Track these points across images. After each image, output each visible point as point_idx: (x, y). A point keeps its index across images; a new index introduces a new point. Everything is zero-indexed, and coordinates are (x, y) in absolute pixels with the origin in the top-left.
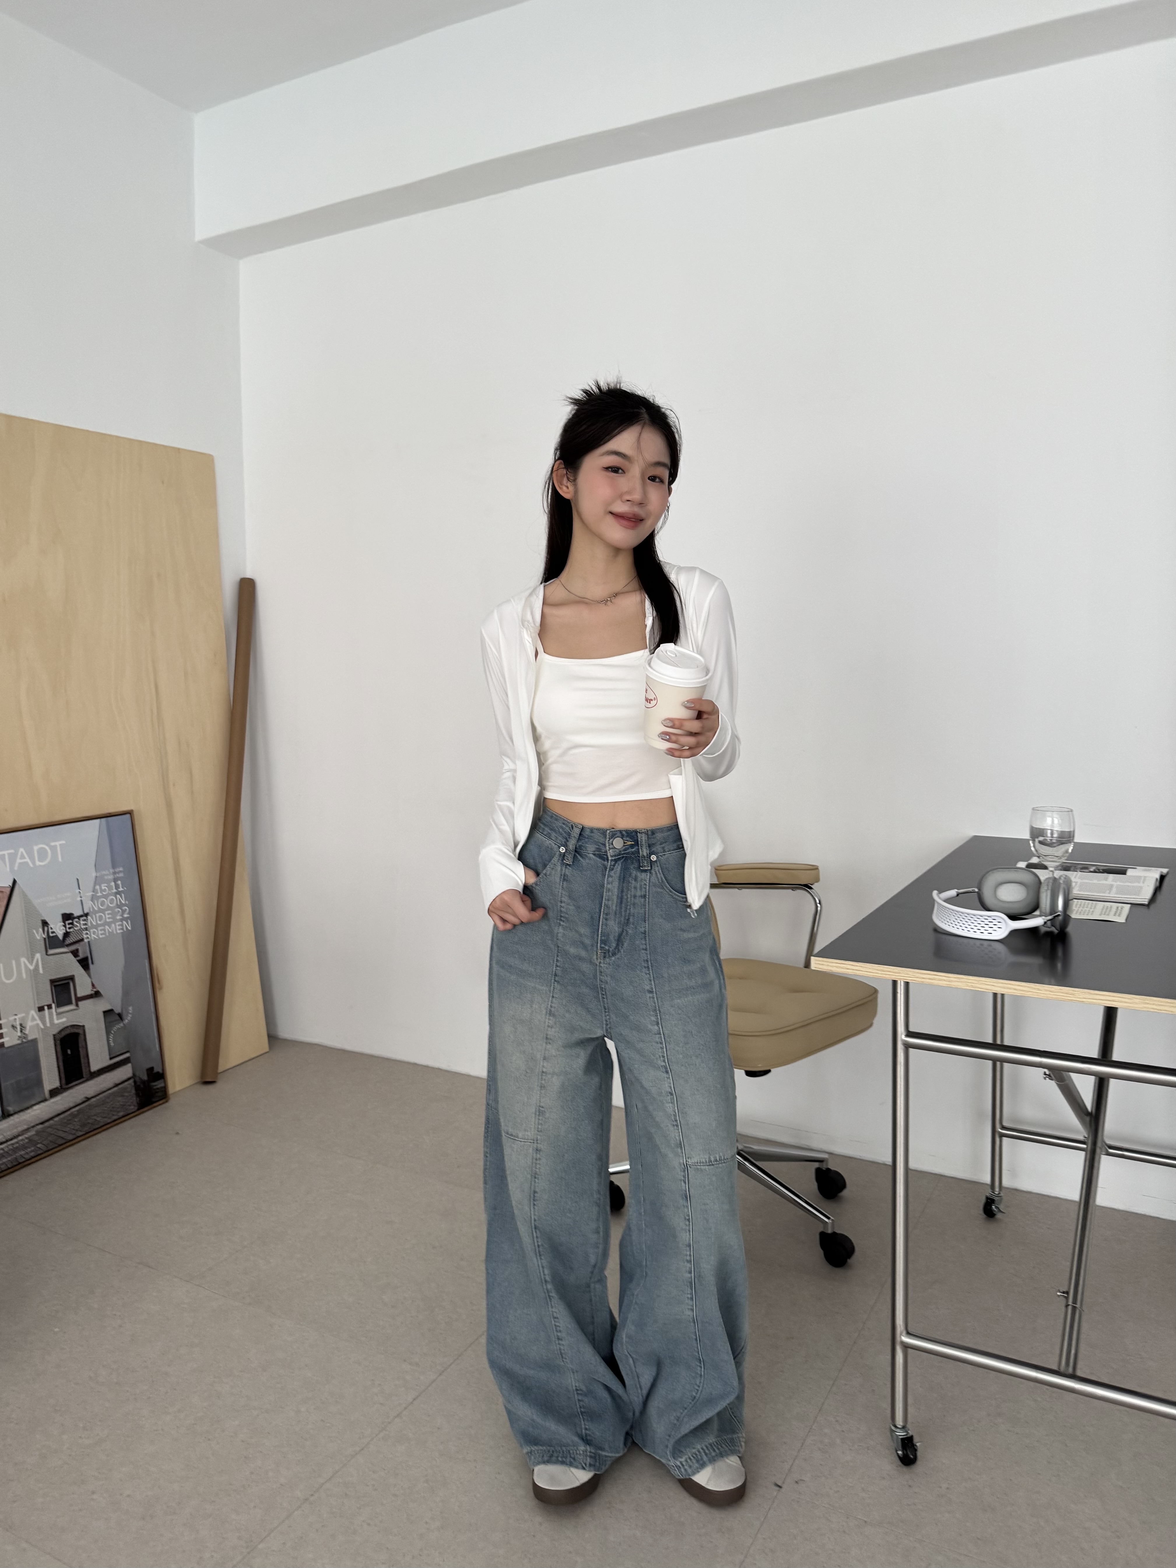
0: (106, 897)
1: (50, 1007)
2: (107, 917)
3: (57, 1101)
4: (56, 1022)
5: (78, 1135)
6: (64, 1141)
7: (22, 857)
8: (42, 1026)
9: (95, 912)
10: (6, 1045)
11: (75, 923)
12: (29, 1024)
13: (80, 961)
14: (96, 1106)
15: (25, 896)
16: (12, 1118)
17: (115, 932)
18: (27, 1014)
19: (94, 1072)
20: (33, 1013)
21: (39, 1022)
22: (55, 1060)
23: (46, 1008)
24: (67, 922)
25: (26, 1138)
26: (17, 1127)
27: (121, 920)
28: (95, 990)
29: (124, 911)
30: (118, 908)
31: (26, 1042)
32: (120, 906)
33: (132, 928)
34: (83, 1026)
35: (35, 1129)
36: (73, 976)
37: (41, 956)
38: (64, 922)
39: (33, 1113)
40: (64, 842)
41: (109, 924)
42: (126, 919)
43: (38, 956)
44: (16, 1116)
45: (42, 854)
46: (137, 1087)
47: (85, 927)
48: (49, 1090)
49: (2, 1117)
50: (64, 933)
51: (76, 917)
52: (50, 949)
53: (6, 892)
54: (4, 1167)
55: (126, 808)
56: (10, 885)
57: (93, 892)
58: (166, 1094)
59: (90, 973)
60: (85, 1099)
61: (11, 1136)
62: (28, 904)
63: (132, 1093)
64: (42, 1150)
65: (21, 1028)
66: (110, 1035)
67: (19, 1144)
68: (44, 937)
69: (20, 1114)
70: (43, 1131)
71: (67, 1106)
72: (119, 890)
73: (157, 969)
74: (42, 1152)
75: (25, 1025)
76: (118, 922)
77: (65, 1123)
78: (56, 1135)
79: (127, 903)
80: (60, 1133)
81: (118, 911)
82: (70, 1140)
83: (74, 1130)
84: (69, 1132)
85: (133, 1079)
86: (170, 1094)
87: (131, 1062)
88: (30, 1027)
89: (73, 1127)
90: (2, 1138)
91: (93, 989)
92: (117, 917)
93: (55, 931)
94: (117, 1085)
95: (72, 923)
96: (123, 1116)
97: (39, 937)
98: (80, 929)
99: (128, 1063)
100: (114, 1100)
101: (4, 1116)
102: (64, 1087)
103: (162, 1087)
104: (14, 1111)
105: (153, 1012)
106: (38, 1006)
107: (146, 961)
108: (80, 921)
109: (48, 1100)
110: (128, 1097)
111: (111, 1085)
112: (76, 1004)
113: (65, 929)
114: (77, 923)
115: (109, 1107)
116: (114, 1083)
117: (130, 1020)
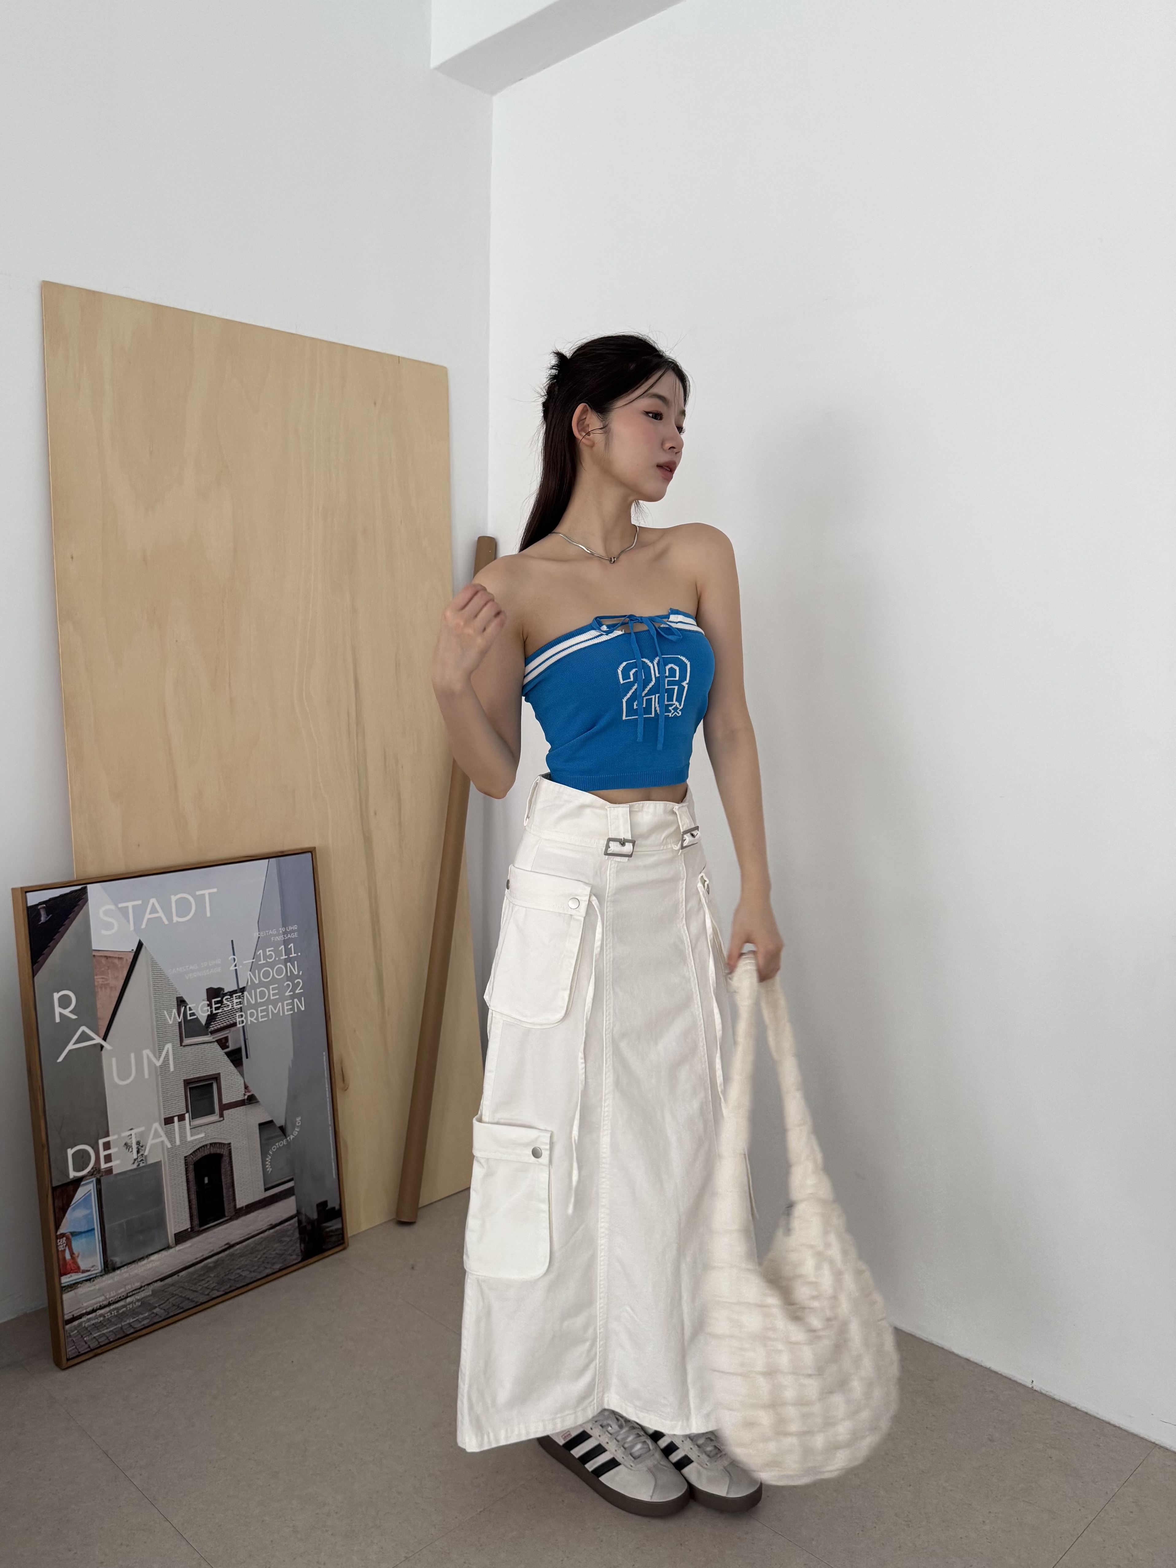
0: (272, 965)
1: (181, 1118)
2: (272, 993)
3: (185, 1248)
4: (189, 1138)
5: (214, 1296)
6: (193, 1305)
7: (154, 911)
8: (169, 1146)
9: (255, 986)
10: (115, 1172)
11: (225, 1002)
12: (150, 1142)
13: (228, 1054)
14: (241, 1256)
15: (154, 964)
16: (118, 1272)
17: (281, 1014)
18: (149, 1129)
19: (241, 1208)
20: (157, 1126)
21: (164, 1138)
22: (185, 1192)
23: (176, 1119)
24: (213, 1000)
25: (138, 1300)
26: (125, 1285)
27: (292, 997)
28: (248, 1094)
29: (295, 986)
30: (287, 981)
31: (143, 1167)
32: (291, 978)
33: (305, 1009)
34: (230, 1144)
35: (151, 1287)
36: (219, 1074)
37: (173, 1046)
38: (209, 999)
39: (150, 1266)
40: (215, 890)
41: (274, 1003)
42: (298, 996)
43: (169, 1046)
44: (124, 1270)
45: (183, 907)
46: (302, 1229)
47: (239, 1006)
48: (175, 1234)
49: (103, 1271)
50: (209, 1016)
51: (227, 993)
52: (186, 1038)
53: (127, 960)
54: (103, 1341)
55: (306, 845)
56: (133, 950)
57: (253, 959)
58: (343, 1238)
59: (243, 1070)
60: (227, 1246)
61: (116, 1297)
62: (158, 975)
63: (293, 1238)
64: (161, 1317)
65: (137, 1148)
66: (268, 1157)
67: (127, 1308)
68: (180, 1021)
69: (131, 1267)
70: (163, 1291)
71: (199, 1255)
72: (291, 956)
73: (341, 1063)
74: (160, 1319)
75: (144, 1144)
76: (287, 1000)
77: (195, 1279)
78: (181, 1296)
79: (301, 974)
80: (188, 1294)
81: (288, 985)
82: (202, 1304)
83: (208, 1289)
84: (201, 1292)
85: (297, 1218)
86: (350, 1237)
87: (293, 1194)
88: (152, 1146)
89: (206, 1285)
90: (103, 1301)
91: (245, 1092)
92: (286, 992)
93: (196, 1013)
94: (273, 1227)
95: (221, 1002)
96: (280, 1270)
97: (172, 1021)
98: (231, 1009)
99: (290, 1196)
100: (268, 1247)
101: (106, 1269)
102: (197, 1229)
103: (337, 1230)
104: (121, 1263)
105: (330, 1123)
106: (165, 1117)
107: (324, 1053)
108: (232, 999)
109: (172, 1248)
110: (288, 1243)
111: (265, 1227)
112: (220, 1113)
113: (209, 1010)
114: (228, 1001)
115: (261, 1258)
116: (269, 1223)
117: (295, 1136)
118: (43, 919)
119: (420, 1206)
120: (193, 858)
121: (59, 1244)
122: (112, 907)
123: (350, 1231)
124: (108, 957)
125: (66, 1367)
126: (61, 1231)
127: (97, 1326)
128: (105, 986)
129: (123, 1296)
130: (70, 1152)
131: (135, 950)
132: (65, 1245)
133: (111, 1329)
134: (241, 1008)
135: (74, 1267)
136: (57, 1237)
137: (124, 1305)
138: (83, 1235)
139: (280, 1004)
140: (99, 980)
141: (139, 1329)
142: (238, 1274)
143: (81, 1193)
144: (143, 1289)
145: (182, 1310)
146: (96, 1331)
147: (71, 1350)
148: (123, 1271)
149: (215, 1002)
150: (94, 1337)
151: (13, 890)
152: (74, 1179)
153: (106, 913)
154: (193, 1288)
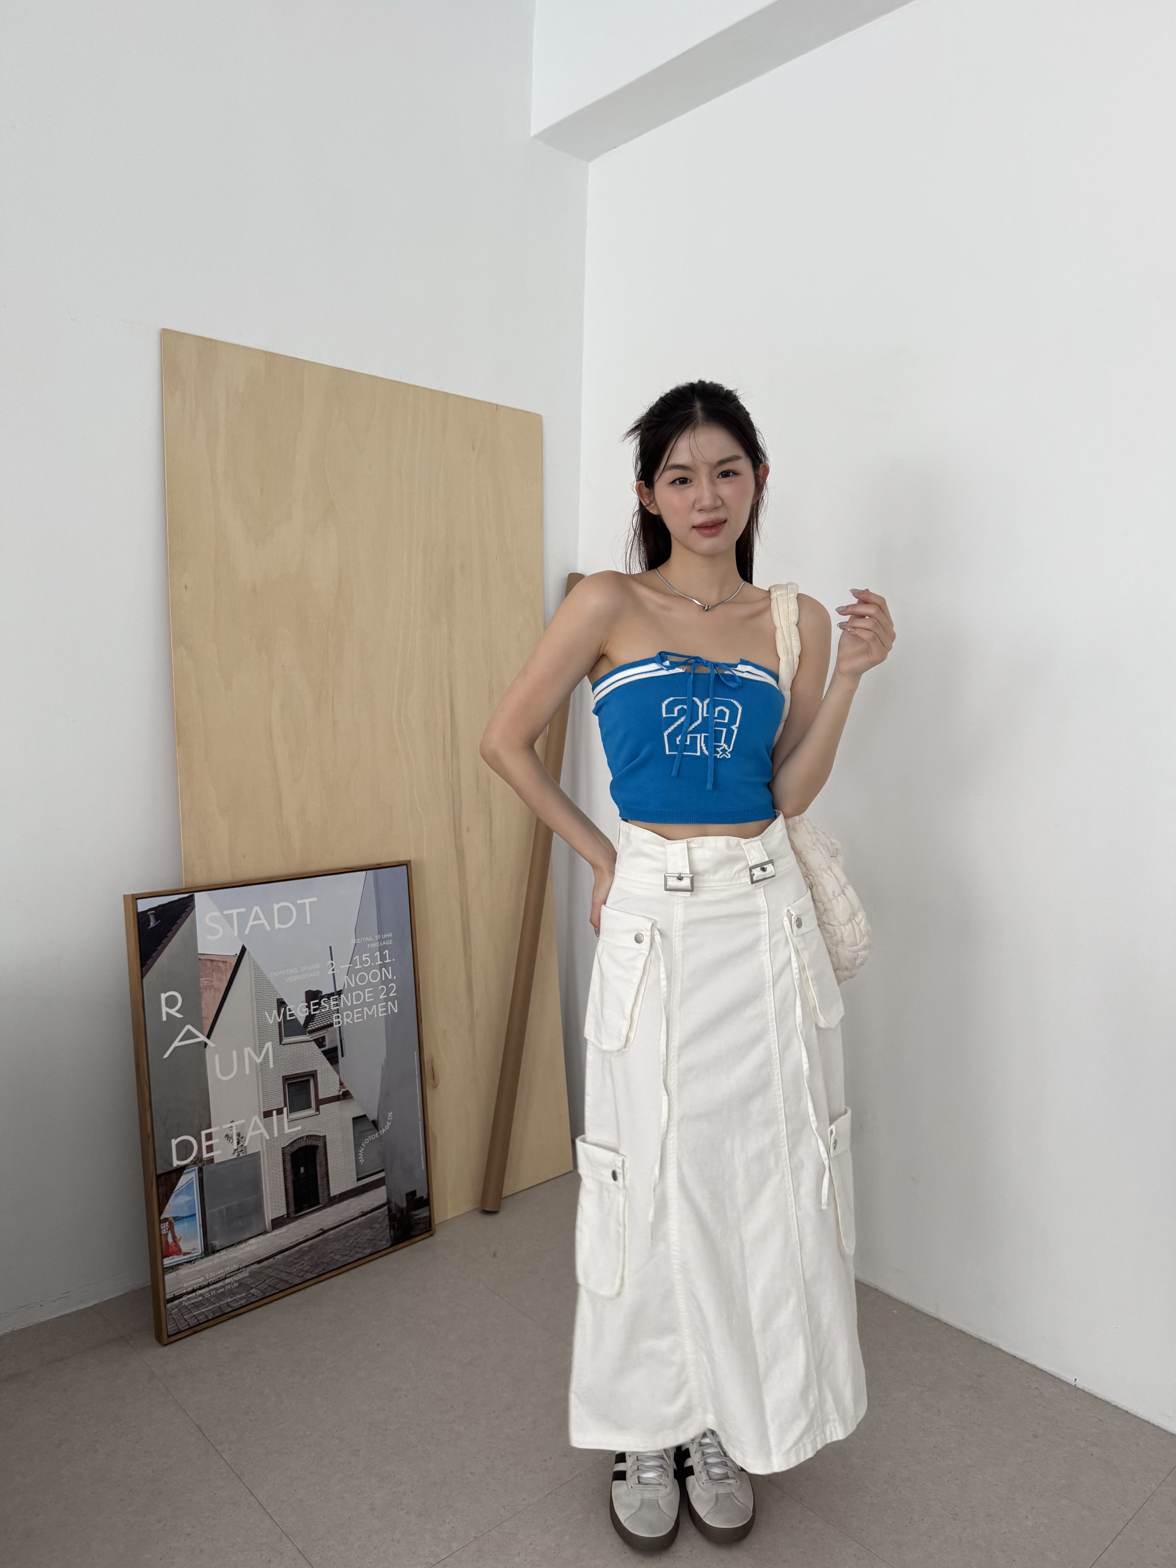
0: (366, 971)
1: (280, 1112)
2: (367, 995)
3: (282, 1233)
4: (287, 1131)
5: (308, 1278)
6: (287, 1286)
7: (257, 918)
8: (268, 1138)
10: (216, 1161)
11: (323, 1004)
12: (250, 1134)
13: (324, 1053)
14: (334, 1241)
15: (256, 968)
16: (217, 1255)
17: (376, 1016)
18: (248, 1121)
19: (335, 1197)
20: (257, 1119)
21: (263, 1130)
22: (283, 1180)
23: (275, 1112)
24: (312, 1002)
25: (236, 1281)
26: (224, 1267)
27: (386, 1000)
28: (343, 1090)
29: (389, 990)
30: (382, 985)
31: (242, 1157)
32: (386, 982)
33: (399, 1011)
34: (325, 1136)
35: (249, 1269)
36: (316, 1071)
37: (273, 1045)
38: (308, 1001)
39: (248, 1249)
40: (315, 899)
41: (369, 1006)
42: (392, 999)
43: (269, 1045)
44: (223, 1252)
45: (285, 915)
46: (392, 1216)
47: (336, 1008)
48: (272, 1220)
49: (203, 1254)
50: (307, 1016)
51: (325, 995)
52: (285, 1036)
53: (230, 963)
54: (202, 1318)
55: (402, 858)
56: (236, 954)
57: (350, 964)
58: (430, 1226)
59: (338, 1067)
60: (321, 1232)
61: (215, 1279)
62: (260, 978)
63: (384, 1225)
64: (257, 1297)
65: (238, 1139)
66: (360, 1149)
67: (225, 1289)
68: (279, 1021)
69: (230, 1250)
70: (260, 1272)
71: (294, 1240)
72: (385, 962)
73: (432, 1061)
74: (257, 1299)
75: (244, 1135)
76: (382, 1003)
77: (291, 1262)
78: (277, 1278)
79: (395, 977)
80: (283, 1276)
81: (383, 989)
82: (296, 1285)
83: (302, 1271)
84: (295, 1274)
85: (387, 1206)
86: (438, 1224)
87: (384, 1184)
88: (251, 1137)
89: (301, 1268)
90: (202, 1281)
91: (341, 1088)
92: (380, 996)
93: (295, 1014)
94: (365, 1214)
95: (319, 1004)
96: (371, 1255)
97: (272, 1021)
98: (328, 1011)
99: (381, 1186)
100: (360, 1233)
101: (206, 1252)
102: (292, 1215)
103: (425, 1218)
104: (221, 1246)
105: (420, 1118)
106: (264, 1110)
107: (415, 1053)
108: (329, 1001)
109: (268, 1233)
110: (378, 1229)
111: (356, 1215)
112: (316, 1108)
113: (308, 1011)
114: (326, 1003)
115: (353, 1243)
116: (361, 1211)
117: (387, 1130)
118: (152, 924)
119: (503, 1197)
120: (295, 869)
121: (162, 1228)
122: (218, 914)
123: (438, 1219)
124: (214, 961)
125: (166, 1343)
126: (164, 1216)
127: (196, 1305)
128: (210, 987)
129: (222, 1277)
130: (174, 1142)
131: (238, 954)
132: (167, 1229)
133: (210, 1308)
134: (338, 1009)
135: (176, 1249)
136: (161, 1222)
137: (223, 1286)
138: (185, 1220)
139: (374, 1006)
140: (204, 982)
141: (237, 1307)
142: (331, 1257)
143: (183, 1180)
144: (240, 1270)
145: (278, 1291)
146: (195, 1310)
147: (172, 1327)
148: (222, 1254)
149: (313, 1003)
150: (194, 1316)
151: (125, 896)
152: (178, 1167)
153: (212, 919)
154: (288, 1270)
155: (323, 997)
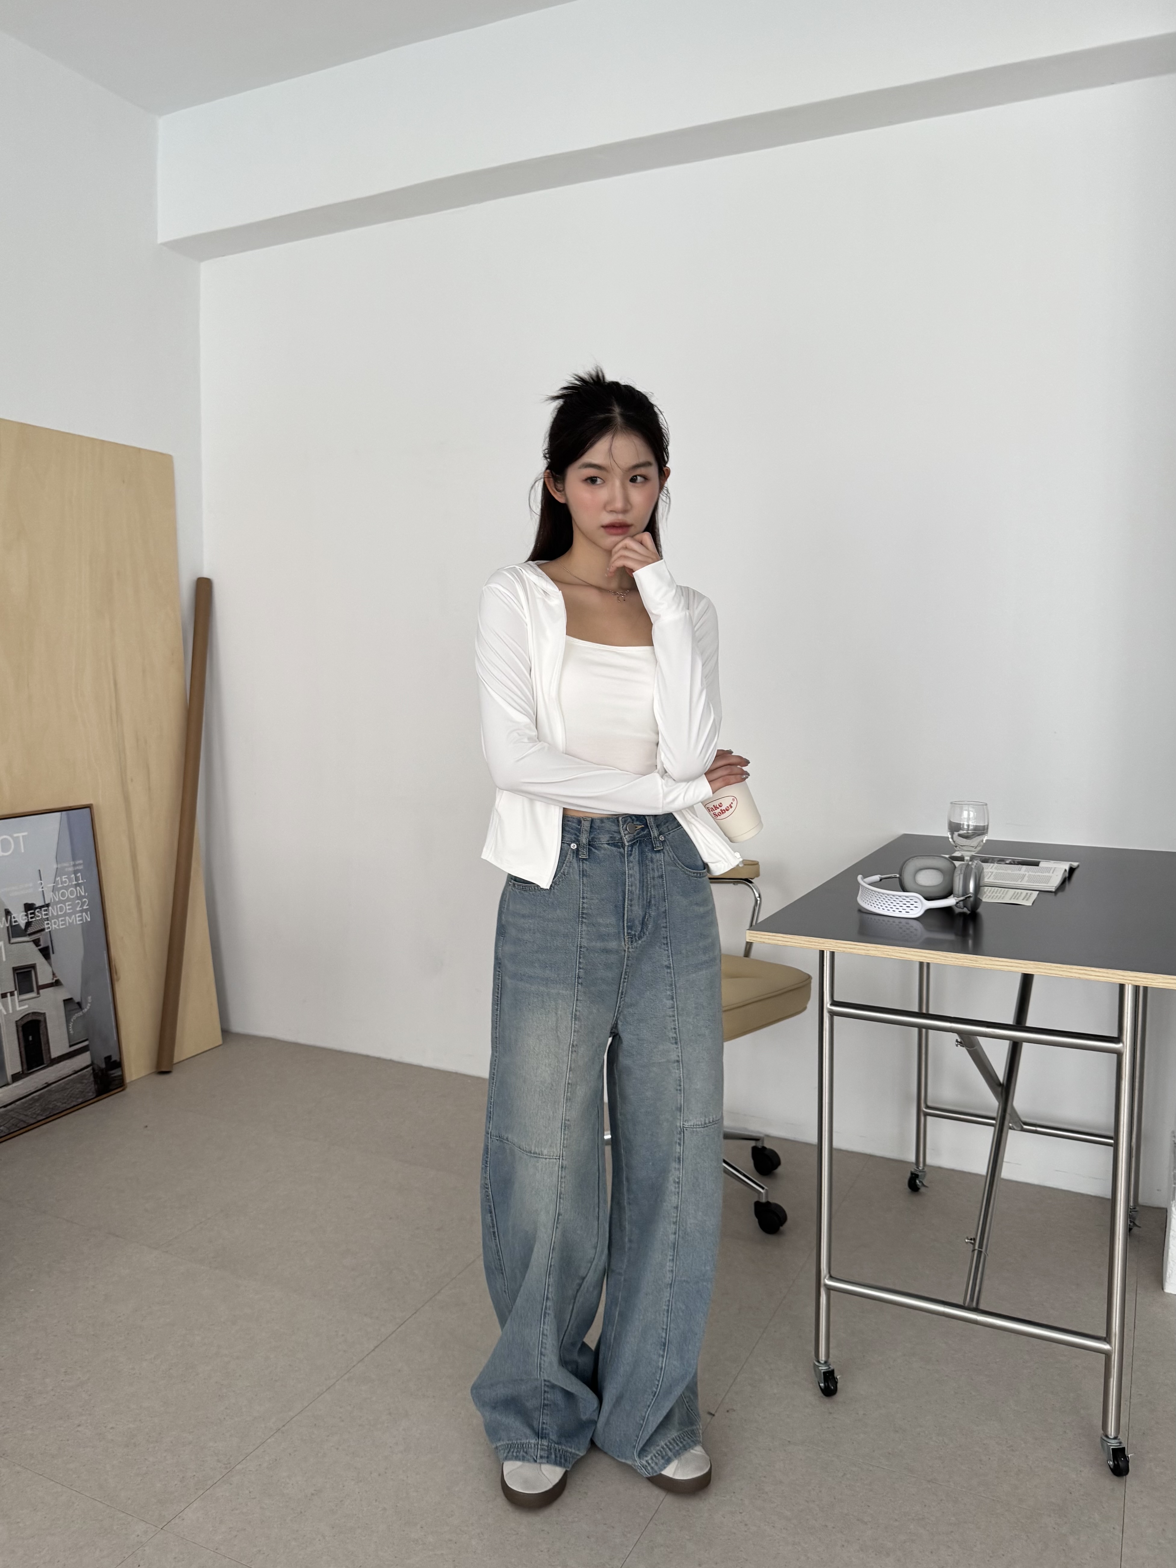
0: (66, 888)
1: (12, 994)
2: (67, 908)
3: (19, 1085)
5: (40, 1119)
6: (26, 1124)
8: (5, 1013)
9: (57, 903)
11: (37, 913)
13: (41, 950)
14: (55, 1093)
17: (75, 923)
19: (55, 1059)
22: (17, 1045)
23: (9, 995)
24: (29, 912)
27: (81, 911)
28: (55, 979)
29: (83, 904)
30: (78, 899)
32: (80, 898)
33: (91, 919)
34: (44, 1014)
36: (35, 964)
37: (4, 944)
38: (26, 911)
40: (27, 833)
41: (70, 915)
42: (86, 911)
43: (1, 943)
45: (6, 845)
46: (95, 1074)
48: (11, 1075)
50: (26, 923)
52: (12, 938)
55: (85, 802)
57: (54, 883)
58: (123, 1082)
59: (51, 962)
60: (46, 1085)
63: (90, 1081)
66: (70, 1023)
68: (7, 925)
71: (28, 1091)
72: (80, 882)
74: (5, 1134)
76: (78, 913)
77: (27, 1107)
78: (18, 1119)
79: (87, 894)
80: (21, 1117)
81: (78, 903)
82: (32, 1124)
83: (36, 1114)
84: (30, 1116)
85: (92, 1067)
87: (89, 1050)
89: (34, 1111)
91: (53, 977)
92: (77, 907)
93: (18, 921)
94: (76, 1072)
95: (34, 913)
96: (83, 1103)
97: (3, 926)
98: (41, 919)
99: (87, 1051)
100: (74, 1087)
102: (26, 1072)
103: (119, 1076)
105: (111, 1000)
106: (2, 993)
107: (105, 951)
108: (41, 911)
109: (11, 1083)
111: (71, 1072)
112: (37, 992)
113: (27, 919)
114: (39, 913)
115: (68, 1094)
116: (73, 1070)
117: (89, 1009)
119: (173, 1060)
123: (127, 1079)
134: (48, 918)
139: (74, 916)
142: (54, 1104)
154: (25, 1113)
155: (37, 908)
